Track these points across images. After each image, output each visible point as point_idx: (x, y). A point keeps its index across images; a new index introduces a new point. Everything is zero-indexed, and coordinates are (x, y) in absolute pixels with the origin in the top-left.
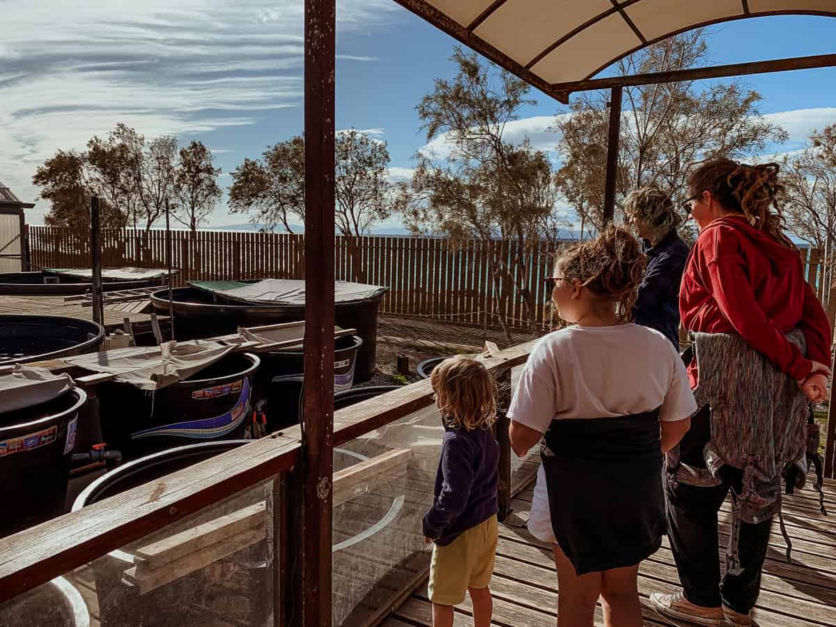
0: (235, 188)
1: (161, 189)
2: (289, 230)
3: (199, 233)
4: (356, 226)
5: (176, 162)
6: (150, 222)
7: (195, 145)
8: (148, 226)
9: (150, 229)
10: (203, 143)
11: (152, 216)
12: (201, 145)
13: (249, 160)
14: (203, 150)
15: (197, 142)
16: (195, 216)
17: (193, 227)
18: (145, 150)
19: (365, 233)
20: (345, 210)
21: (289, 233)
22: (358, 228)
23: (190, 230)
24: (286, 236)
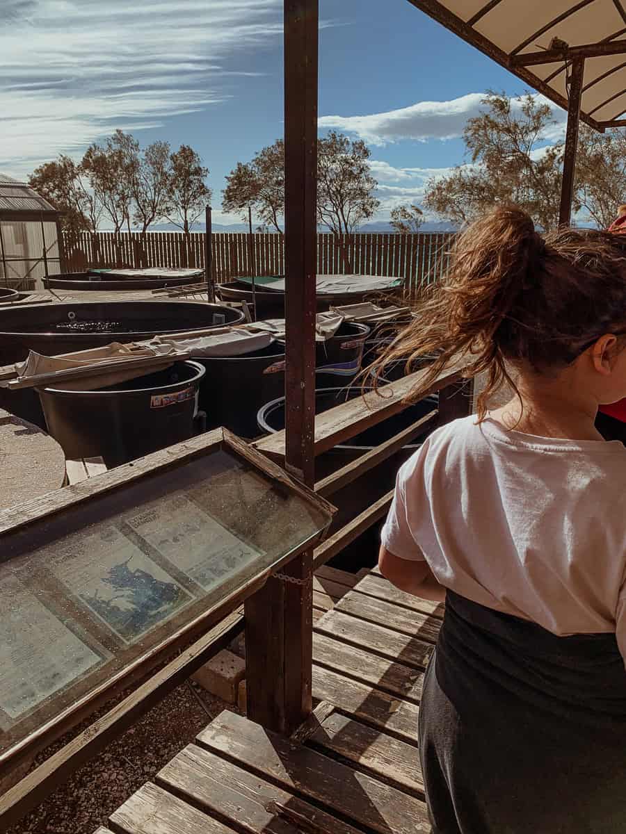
0: (229, 190)
1: (157, 194)
2: (279, 230)
3: (193, 234)
4: (346, 224)
5: (168, 166)
6: (146, 226)
7: (184, 149)
8: (144, 230)
9: (147, 232)
10: (191, 147)
11: (147, 221)
12: (189, 149)
13: (241, 164)
14: (192, 153)
15: (185, 147)
16: (187, 219)
17: (186, 229)
18: (141, 156)
19: (353, 230)
20: (337, 210)
21: (279, 233)
22: (348, 226)
23: (184, 232)
24: (276, 235)
